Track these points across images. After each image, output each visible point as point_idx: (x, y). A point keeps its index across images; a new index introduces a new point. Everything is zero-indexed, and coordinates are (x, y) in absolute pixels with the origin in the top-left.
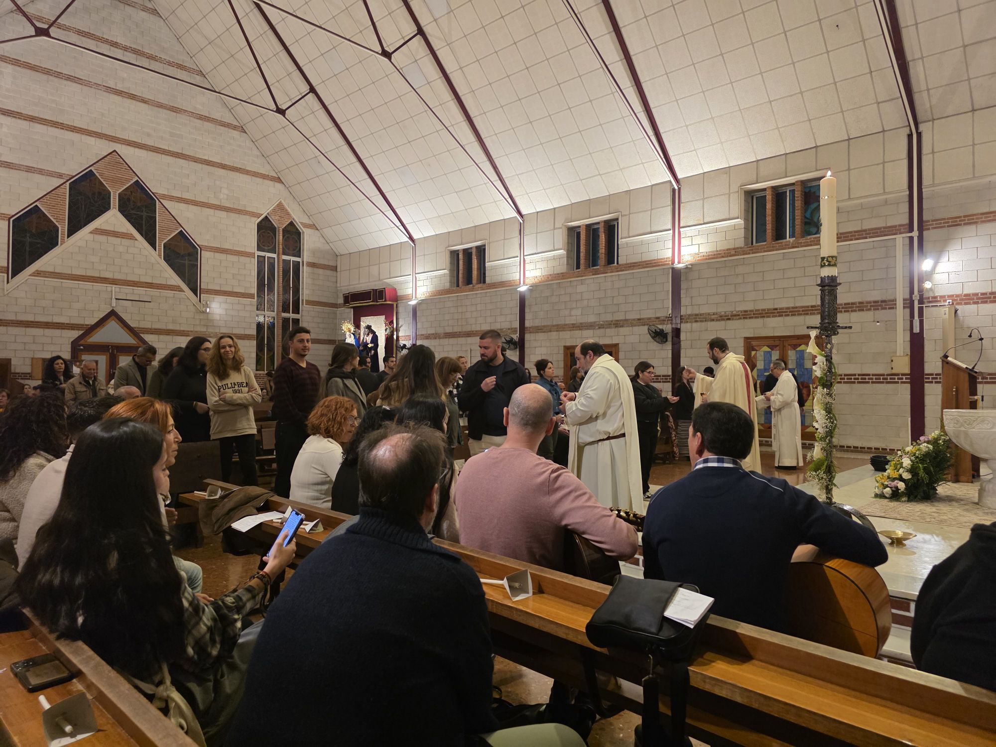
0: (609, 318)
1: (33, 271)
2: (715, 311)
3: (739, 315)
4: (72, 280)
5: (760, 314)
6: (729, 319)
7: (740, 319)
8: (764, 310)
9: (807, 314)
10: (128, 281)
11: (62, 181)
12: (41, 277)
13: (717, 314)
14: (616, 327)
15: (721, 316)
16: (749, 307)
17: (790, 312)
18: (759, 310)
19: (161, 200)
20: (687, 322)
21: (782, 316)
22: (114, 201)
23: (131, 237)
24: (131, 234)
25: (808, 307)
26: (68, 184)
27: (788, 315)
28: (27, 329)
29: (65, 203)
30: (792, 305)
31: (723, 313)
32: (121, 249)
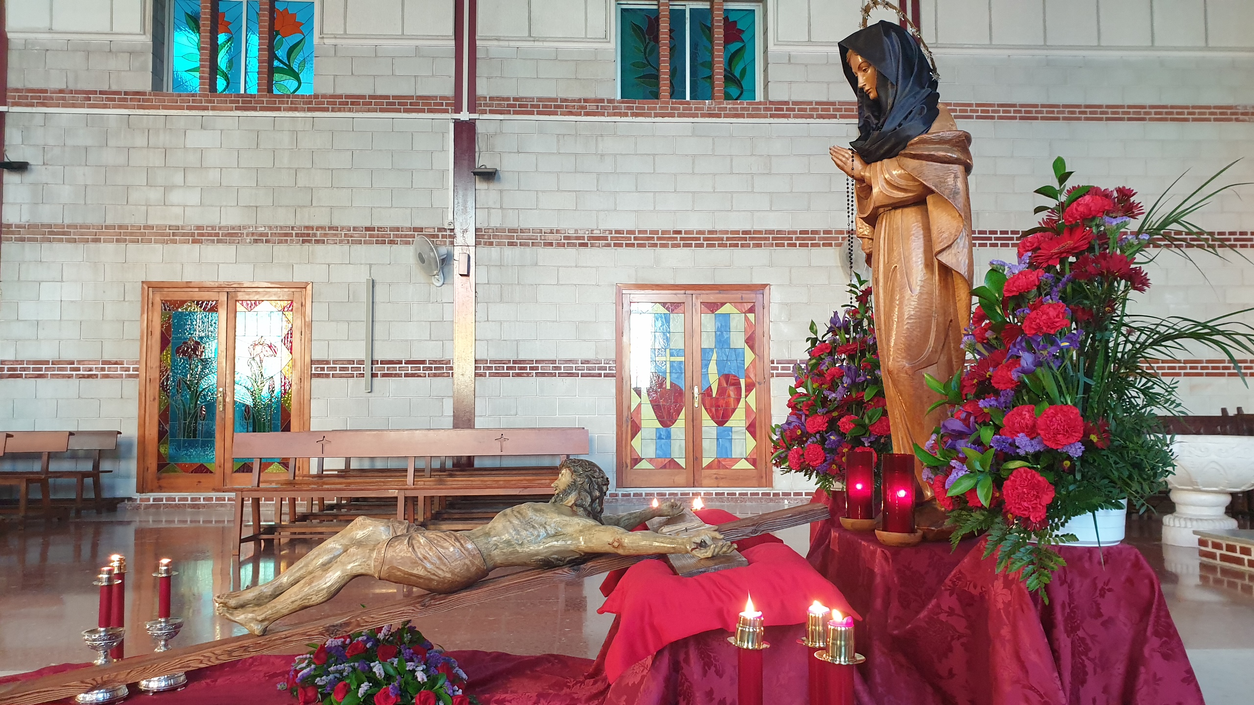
0: (284, 219)
2: (555, 226)
3: (605, 238)
5: (649, 239)
6: (585, 245)
7: (609, 245)
8: (657, 232)
9: (736, 245)
13: (558, 231)
14: (304, 242)
15: (566, 238)
16: (625, 223)
17: (706, 239)
18: (645, 232)
20: (491, 244)
21: (690, 245)
25: (737, 232)
27: (701, 246)
30: (707, 227)
31: (571, 233)
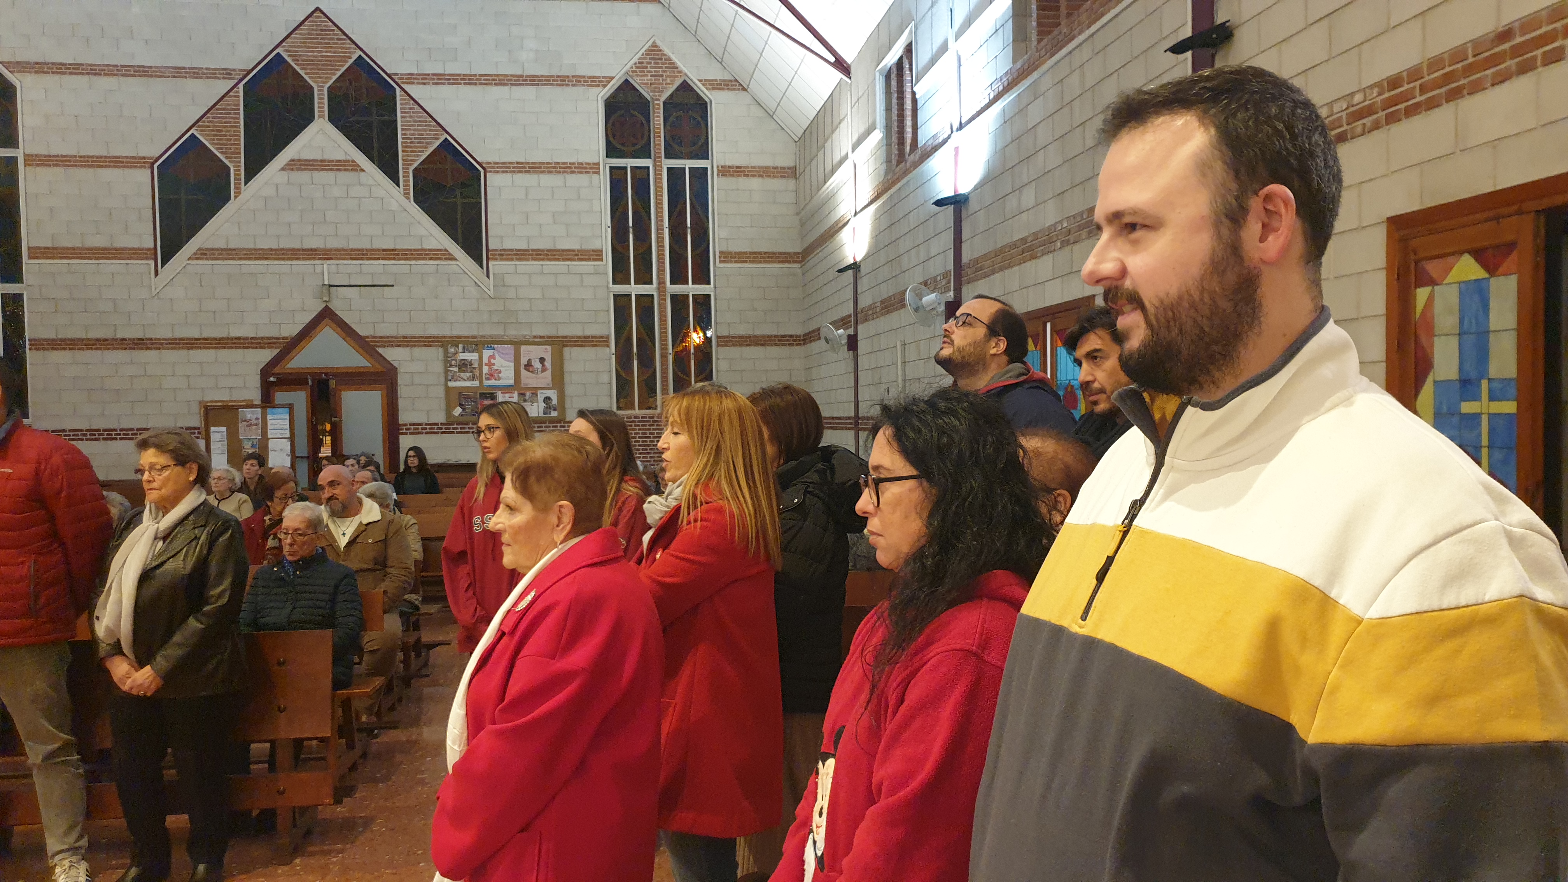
1: (194, 250)
4: (256, 259)
5: (1445, 80)
10: (352, 250)
11: (232, 83)
12: (207, 259)
18: (1439, 62)
19: (404, 86)
21: (1531, 66)
22: (321, 102)
23: (354, 167)
24: (353, 161)
26: (241, 86)
28: (191, 352)
29: (239, 123)
32: (336, 192)
